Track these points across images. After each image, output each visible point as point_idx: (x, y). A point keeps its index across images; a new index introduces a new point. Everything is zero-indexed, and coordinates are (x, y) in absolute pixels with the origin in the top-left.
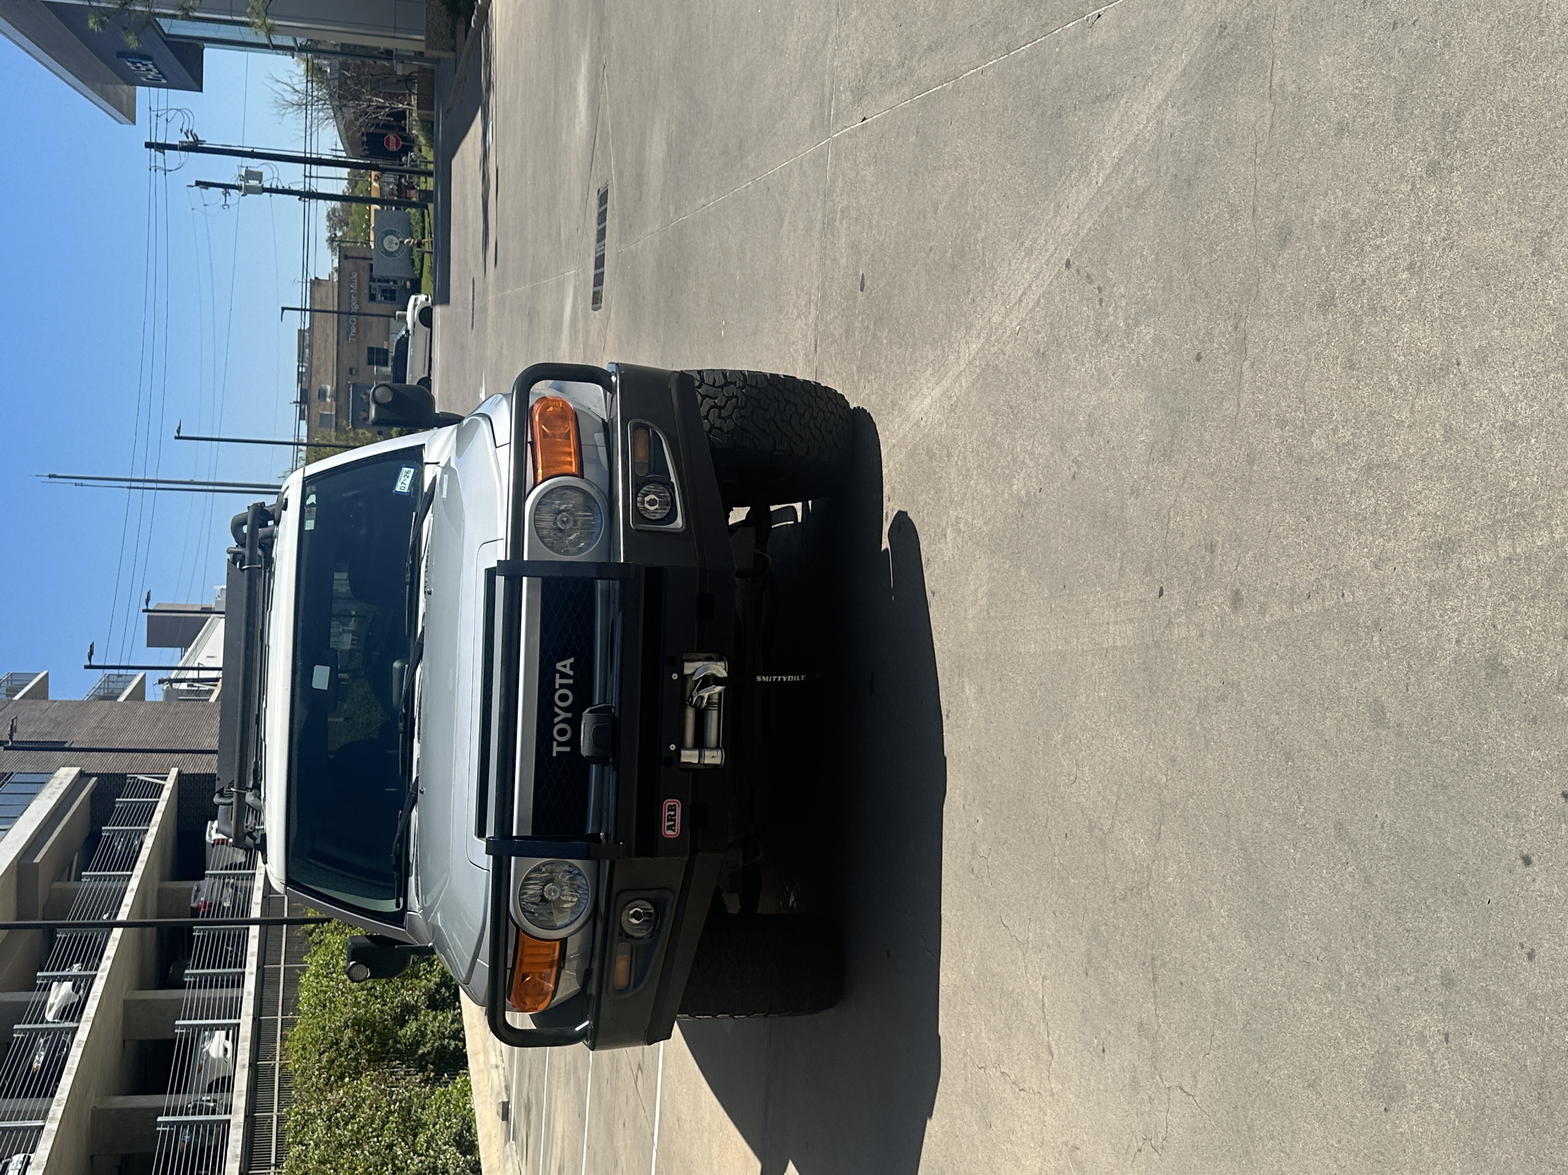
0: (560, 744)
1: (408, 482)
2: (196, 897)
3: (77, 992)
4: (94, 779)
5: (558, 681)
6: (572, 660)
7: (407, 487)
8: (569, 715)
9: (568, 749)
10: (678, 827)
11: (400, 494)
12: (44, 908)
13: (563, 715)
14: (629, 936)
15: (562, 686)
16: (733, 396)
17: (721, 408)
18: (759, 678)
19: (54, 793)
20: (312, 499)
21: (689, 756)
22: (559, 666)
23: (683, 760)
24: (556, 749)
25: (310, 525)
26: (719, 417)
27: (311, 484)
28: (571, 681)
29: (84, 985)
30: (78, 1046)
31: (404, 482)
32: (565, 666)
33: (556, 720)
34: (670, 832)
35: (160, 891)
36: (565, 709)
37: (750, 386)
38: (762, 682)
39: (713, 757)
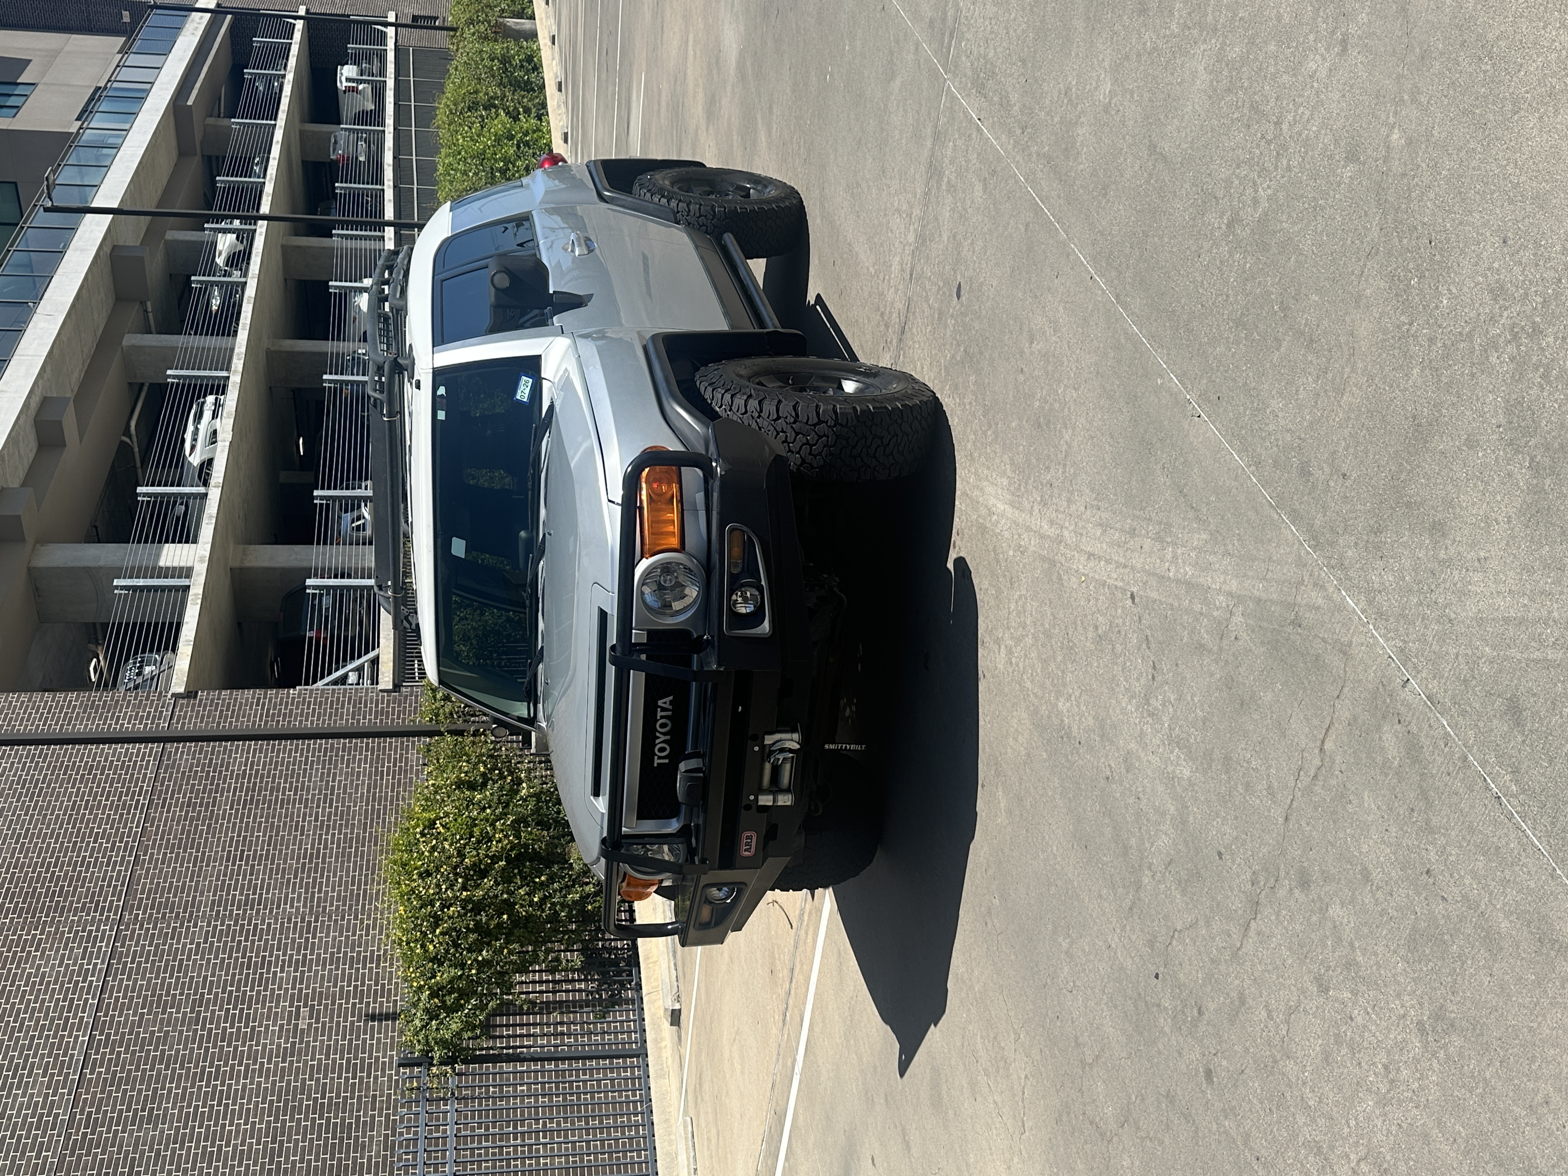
0: (660, 758)
1: (527, 391)
2: (334, 150)
3: (242, 242)
4: (229, 17)
5: (660, 714)
6: (671, 698)
7: (526, 396)
8: (668, 737)
9: (667, 761)
10: (753, 849)
11: (520, 402)
12: (202, 143)
13: (663, 738)
14: (710, 903)
15: (662, 717)
16: (825, 435)
17: (811, 446)
18: (827, 746)
19: (196, 29)
20: (442, 391)
21: (765, 800)
22: (660, 703)
23: (760, 803)
24: (657, 761)
25: (441, 415)
26: (810, 454)
27: (439, 375)
28: (670, 713)
29: (246, 238)
30: (249, 303)
31: (523, 392)
32: (664, 702)
33: (657, 741)
34: (747, 853)
35: (302, 132)
36: (664, 734)
37: (841, 425)
38: (829, 750)
39: (785, 800)
